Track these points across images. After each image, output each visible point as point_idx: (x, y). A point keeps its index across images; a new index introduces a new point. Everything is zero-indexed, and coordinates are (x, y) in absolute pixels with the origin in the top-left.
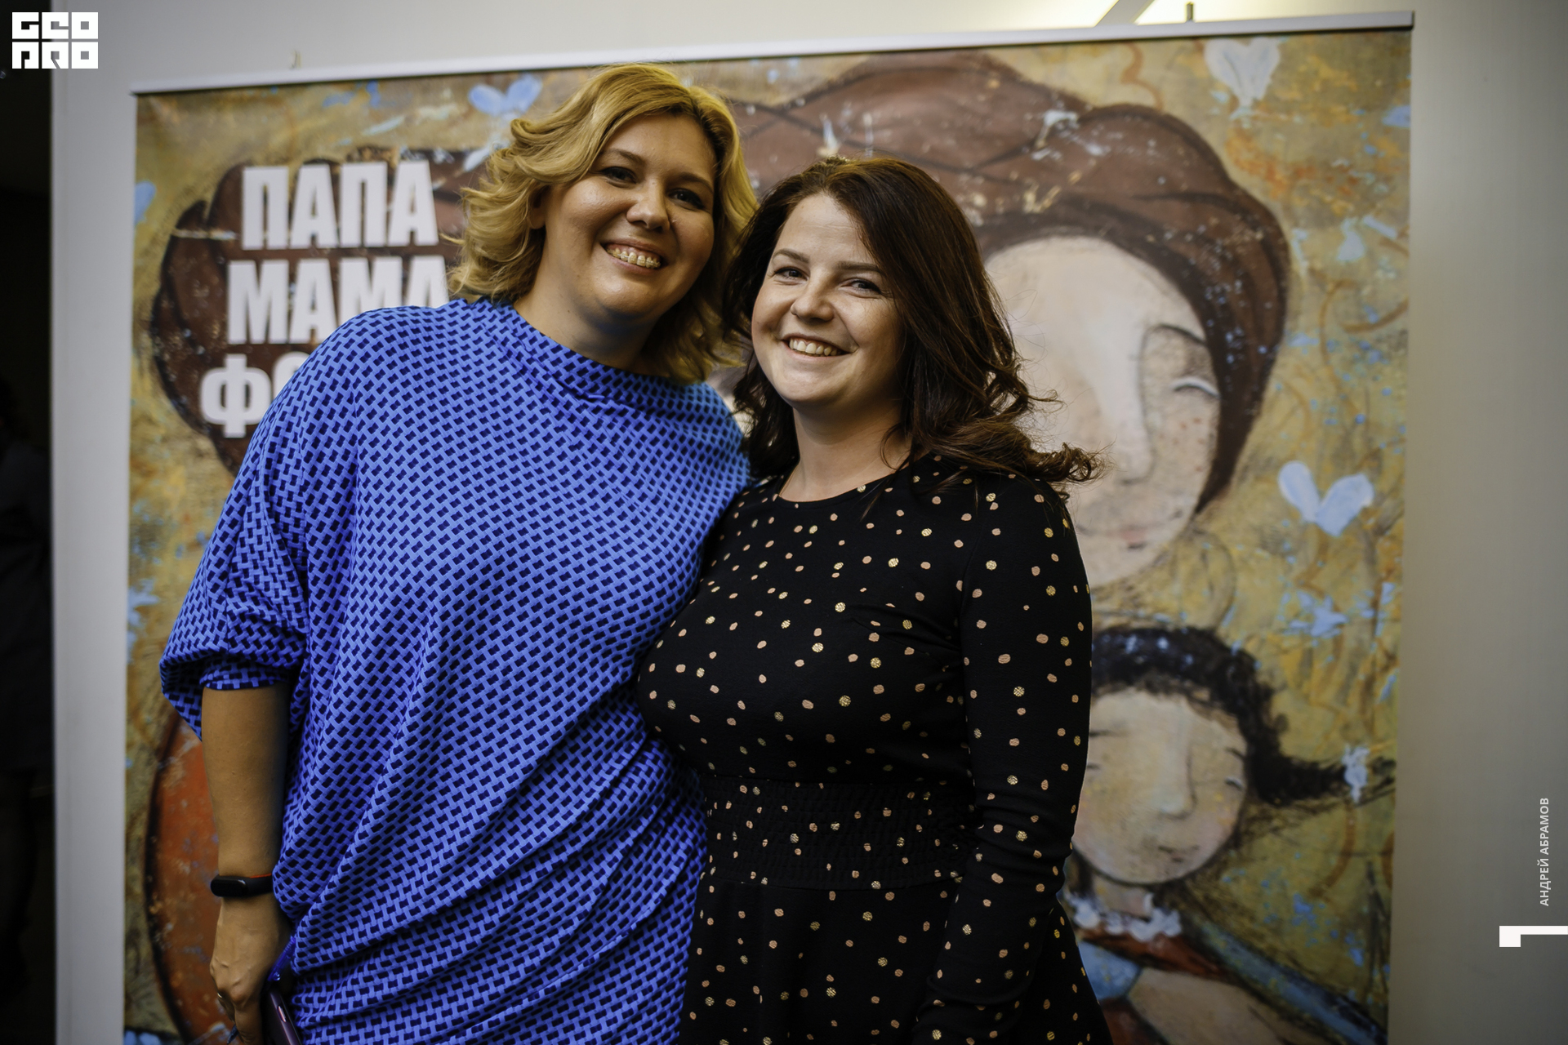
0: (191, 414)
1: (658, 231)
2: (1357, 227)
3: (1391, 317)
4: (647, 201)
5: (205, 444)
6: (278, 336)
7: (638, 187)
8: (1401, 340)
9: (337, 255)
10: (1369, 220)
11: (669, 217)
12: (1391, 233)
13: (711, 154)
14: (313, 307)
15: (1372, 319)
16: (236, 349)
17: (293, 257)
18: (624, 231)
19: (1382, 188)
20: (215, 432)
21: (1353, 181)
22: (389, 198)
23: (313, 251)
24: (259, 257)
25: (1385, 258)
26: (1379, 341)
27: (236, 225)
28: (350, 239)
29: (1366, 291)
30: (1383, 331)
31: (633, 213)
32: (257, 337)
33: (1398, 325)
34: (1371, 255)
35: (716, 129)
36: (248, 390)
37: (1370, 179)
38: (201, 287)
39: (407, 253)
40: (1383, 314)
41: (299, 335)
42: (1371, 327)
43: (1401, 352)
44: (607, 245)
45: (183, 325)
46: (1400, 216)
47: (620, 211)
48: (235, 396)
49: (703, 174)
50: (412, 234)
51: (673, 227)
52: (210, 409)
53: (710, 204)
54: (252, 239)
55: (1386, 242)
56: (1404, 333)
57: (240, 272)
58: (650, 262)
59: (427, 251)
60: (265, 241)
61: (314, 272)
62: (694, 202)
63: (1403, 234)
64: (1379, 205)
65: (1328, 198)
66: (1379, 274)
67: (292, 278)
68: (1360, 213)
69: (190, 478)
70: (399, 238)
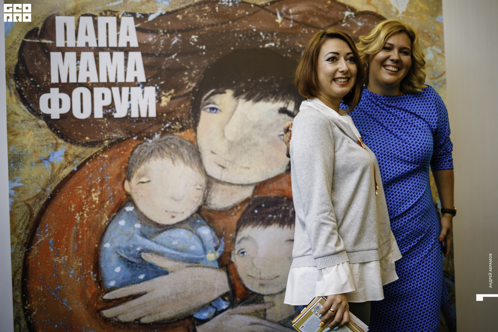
0: (36, 111)
1: (398, 62)
2: (431, 50)
3: (441, 75)
4: (394, 55)
5: (42, 122)
6: (73, 80)
7: (392, 51)
8: (444, 82)
9: (97, 51)
10: (434, 48)
11: (400, 58)
12: (440, 51)
13: (410, 41)
14: (88, 69)
15: (436, 76)
16: (55, 85)
17: (78, 51)
18: (389, 62)
19: (437, 39)
20: (47, 117)
21: (429, 36)
22: (118, 30)
23: (87, 48)
24: (63, 50)
25: (439, 59)
26: (439, 82)
27: (53, 38)
28: (102, 44)
29: (434, 68)
30: (439, 79)
31: (391, 58)
32: (64, 80)
33: (443, 77)
34: (435, 58)
35: (411, 35)
36: (60, 101)
37: (434, 36)
38: (37, 62)
39: (127, 50)
40: (439, 74)
41: (82, 80)
42: (436, 78)
43: (445, 85)
44: (385, 66)
45: (30, 76)
46: (442, 47)
47: (388, 58)
48: (55, 103)
49: (409, 47)
50: (128, 43)
51: (401, 61)
52: (44, 108)
53: (410, 54)
54: (60, 43)
55: (439, 54)
56: (445, 80)
57: (55, 57)
58: (396, 70)
59: (134, 49)
60: (66, 44)
61: (88, 57)
62: (406, 54)
63: (443, 52)
64: (437, 43)
65: (423, 41)
66: (438, 63)
67: (78, 58)
68: (432, 46)
69: (36, 136)
70: (123, 44)
